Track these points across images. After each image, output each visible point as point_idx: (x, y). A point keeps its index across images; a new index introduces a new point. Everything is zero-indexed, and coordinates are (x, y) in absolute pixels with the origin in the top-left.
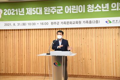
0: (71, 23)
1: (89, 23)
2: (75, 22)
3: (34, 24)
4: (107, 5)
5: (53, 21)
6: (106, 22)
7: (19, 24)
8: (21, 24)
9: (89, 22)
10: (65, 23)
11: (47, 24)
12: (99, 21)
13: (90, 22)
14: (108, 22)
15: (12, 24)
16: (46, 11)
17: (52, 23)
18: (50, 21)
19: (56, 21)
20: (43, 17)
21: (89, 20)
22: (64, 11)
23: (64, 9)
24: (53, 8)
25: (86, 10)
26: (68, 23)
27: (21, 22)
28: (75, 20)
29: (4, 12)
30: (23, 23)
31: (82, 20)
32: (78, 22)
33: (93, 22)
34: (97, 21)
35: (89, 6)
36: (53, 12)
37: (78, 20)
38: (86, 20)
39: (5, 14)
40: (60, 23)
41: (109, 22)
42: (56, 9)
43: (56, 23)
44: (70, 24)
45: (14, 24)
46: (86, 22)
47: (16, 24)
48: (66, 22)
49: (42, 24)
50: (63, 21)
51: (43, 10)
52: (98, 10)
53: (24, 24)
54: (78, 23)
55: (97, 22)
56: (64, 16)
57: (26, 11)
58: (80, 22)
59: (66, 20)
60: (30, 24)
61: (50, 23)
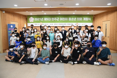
0: (62, 24)
1: (69, 25)
3: (47, 24)
4: (76, 18)
5: (55, 23)
6: (75, 24)
11: (53, 24)
15: (38, 24)
16: (52, 19)
18: (54, 23)
19: (56, 23)
20: (51, 22)
21: (69, 23)
22: (59, 20)
23: (59, 19)
24: (55, 18)
25: (68, 19)
28: (64, 23)
29: (34, 19)
30: (43, 24)
31: (66, 23)
34: (72, 24)
35: (69, 18)
36: (55, 20)
37: (65, 23)
38: (68, 23)
39: (35, 20)
42: (57, 18)
51: (51, 19)
52: (72, 20)
56: (60, 21)
57: (44, 19)
58: (66, 24)
59: (60, 23)
61: (54, 24)
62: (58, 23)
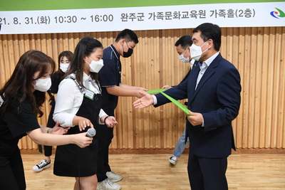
0: (177, 15)
1: (226, 16)
2: (190, 13)
3: (72, 19)
5: (128, 10)
6: (272, 14)
7: (30, 20)
8: (35, 20)
9: (227, 12)
10: (160, 16)
12: (252, 12)
13: (231, 13)
14: (276, 13)
15: (10, 20)
17: (124, 17)
18: (117, 12)
19: (136, 10)
26: (168, 15)
27: (36, 14)
28: (189, 8)
30: (42, 18)
32: (198, 13)
33: (238, 14)
34: (248, 10)
37: (198, 8)
40: (147, 16)
41: (279, 14)
43: (136, 15)
44: (176, 17)
45: (16, 20)
46: (218, 12)
47: (22, 20)
48: (164, 14)
49: (97, 18)
50: (156, 9)
53: (44, 20)
54: (198, 16)
55: (248, 13)
58: (203, 14)
59: (164, 9)
60: (60, 20)
61: (117, 17)
62: (147, 10)
